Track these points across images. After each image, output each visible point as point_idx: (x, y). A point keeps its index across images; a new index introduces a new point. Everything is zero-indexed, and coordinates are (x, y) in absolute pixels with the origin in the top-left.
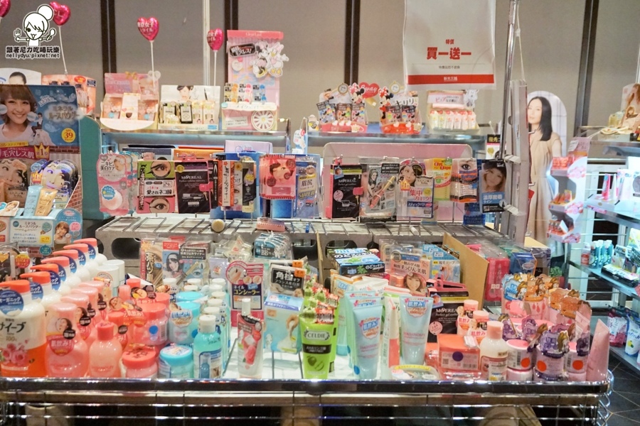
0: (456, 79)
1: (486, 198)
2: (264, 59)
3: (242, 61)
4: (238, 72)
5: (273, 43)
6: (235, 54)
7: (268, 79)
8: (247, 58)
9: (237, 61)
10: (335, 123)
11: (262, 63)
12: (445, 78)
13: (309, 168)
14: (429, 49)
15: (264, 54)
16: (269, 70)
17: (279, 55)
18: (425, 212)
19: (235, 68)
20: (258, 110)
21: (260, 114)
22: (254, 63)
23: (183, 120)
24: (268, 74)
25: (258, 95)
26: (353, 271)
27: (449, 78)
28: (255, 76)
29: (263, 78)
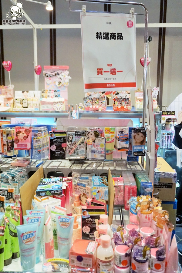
0: (114, 85)
1: (135, 148)
2: (60, 78)
3: (51, 79)
4: (49, 84)
5: (64, 71)
6: (47, 76)
7: (62, 87)
8: (53, 78)
9: (48, 79)
10: (91, 107)
11: (60, 80)
12: (108, 85)
13: (39, 133)
14: (98, 69)
15: (60, 76)
16: (63, 83)
17: (67, 76)
18: (101, 156)
19: (48, 83)
20: (56, 101)
21: (57, 103)
22: (56, 80)
23: (24, 106)
24: (62, 85)
25: (56, 94)
26: (43, 194)
27: (110, 85)
28: (56, 86)
29: (60, 87)
